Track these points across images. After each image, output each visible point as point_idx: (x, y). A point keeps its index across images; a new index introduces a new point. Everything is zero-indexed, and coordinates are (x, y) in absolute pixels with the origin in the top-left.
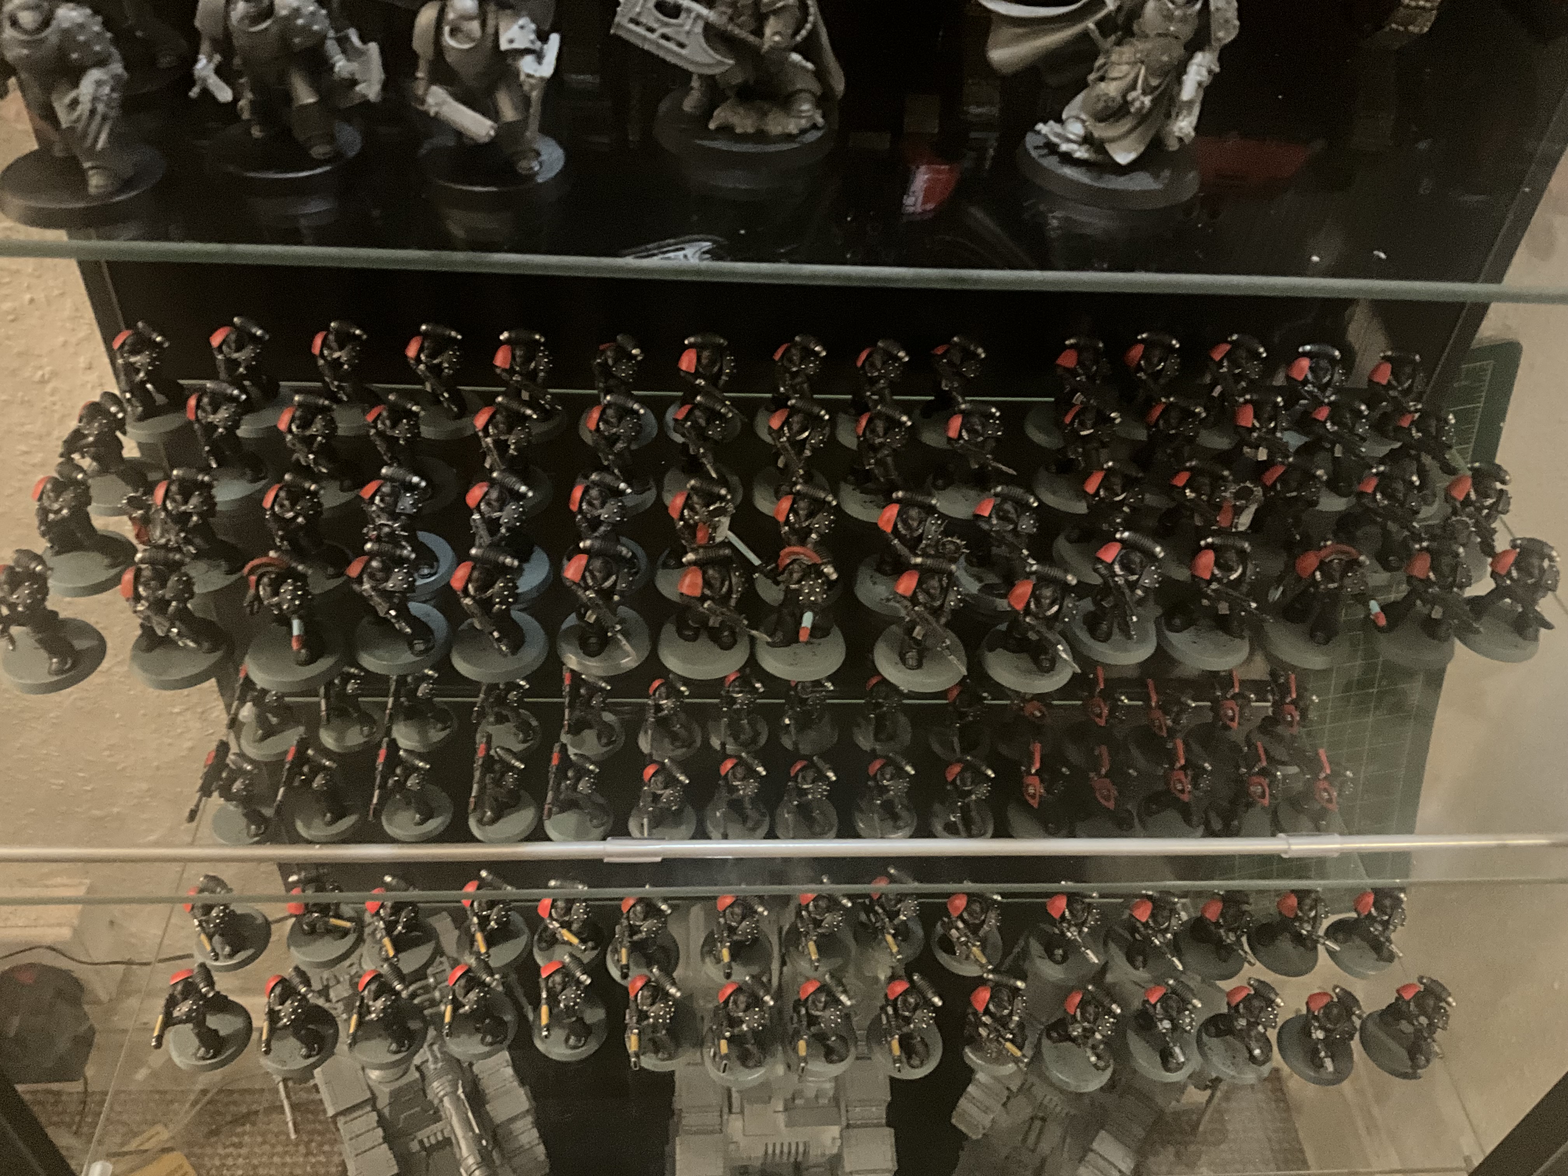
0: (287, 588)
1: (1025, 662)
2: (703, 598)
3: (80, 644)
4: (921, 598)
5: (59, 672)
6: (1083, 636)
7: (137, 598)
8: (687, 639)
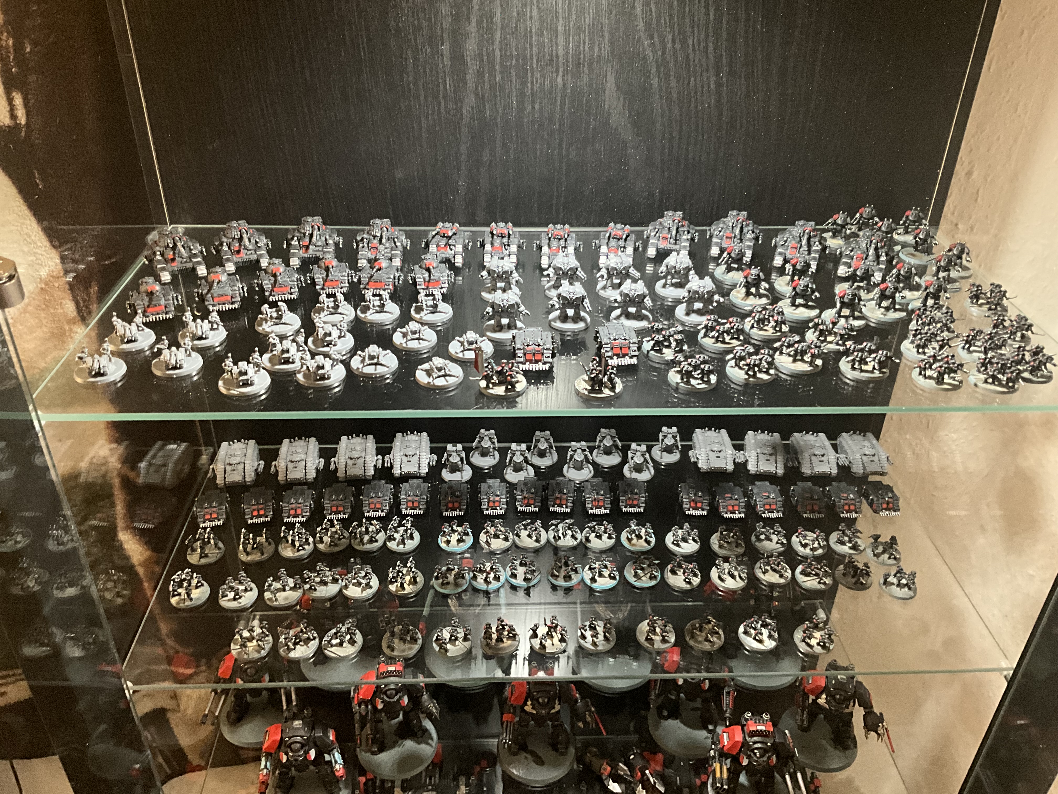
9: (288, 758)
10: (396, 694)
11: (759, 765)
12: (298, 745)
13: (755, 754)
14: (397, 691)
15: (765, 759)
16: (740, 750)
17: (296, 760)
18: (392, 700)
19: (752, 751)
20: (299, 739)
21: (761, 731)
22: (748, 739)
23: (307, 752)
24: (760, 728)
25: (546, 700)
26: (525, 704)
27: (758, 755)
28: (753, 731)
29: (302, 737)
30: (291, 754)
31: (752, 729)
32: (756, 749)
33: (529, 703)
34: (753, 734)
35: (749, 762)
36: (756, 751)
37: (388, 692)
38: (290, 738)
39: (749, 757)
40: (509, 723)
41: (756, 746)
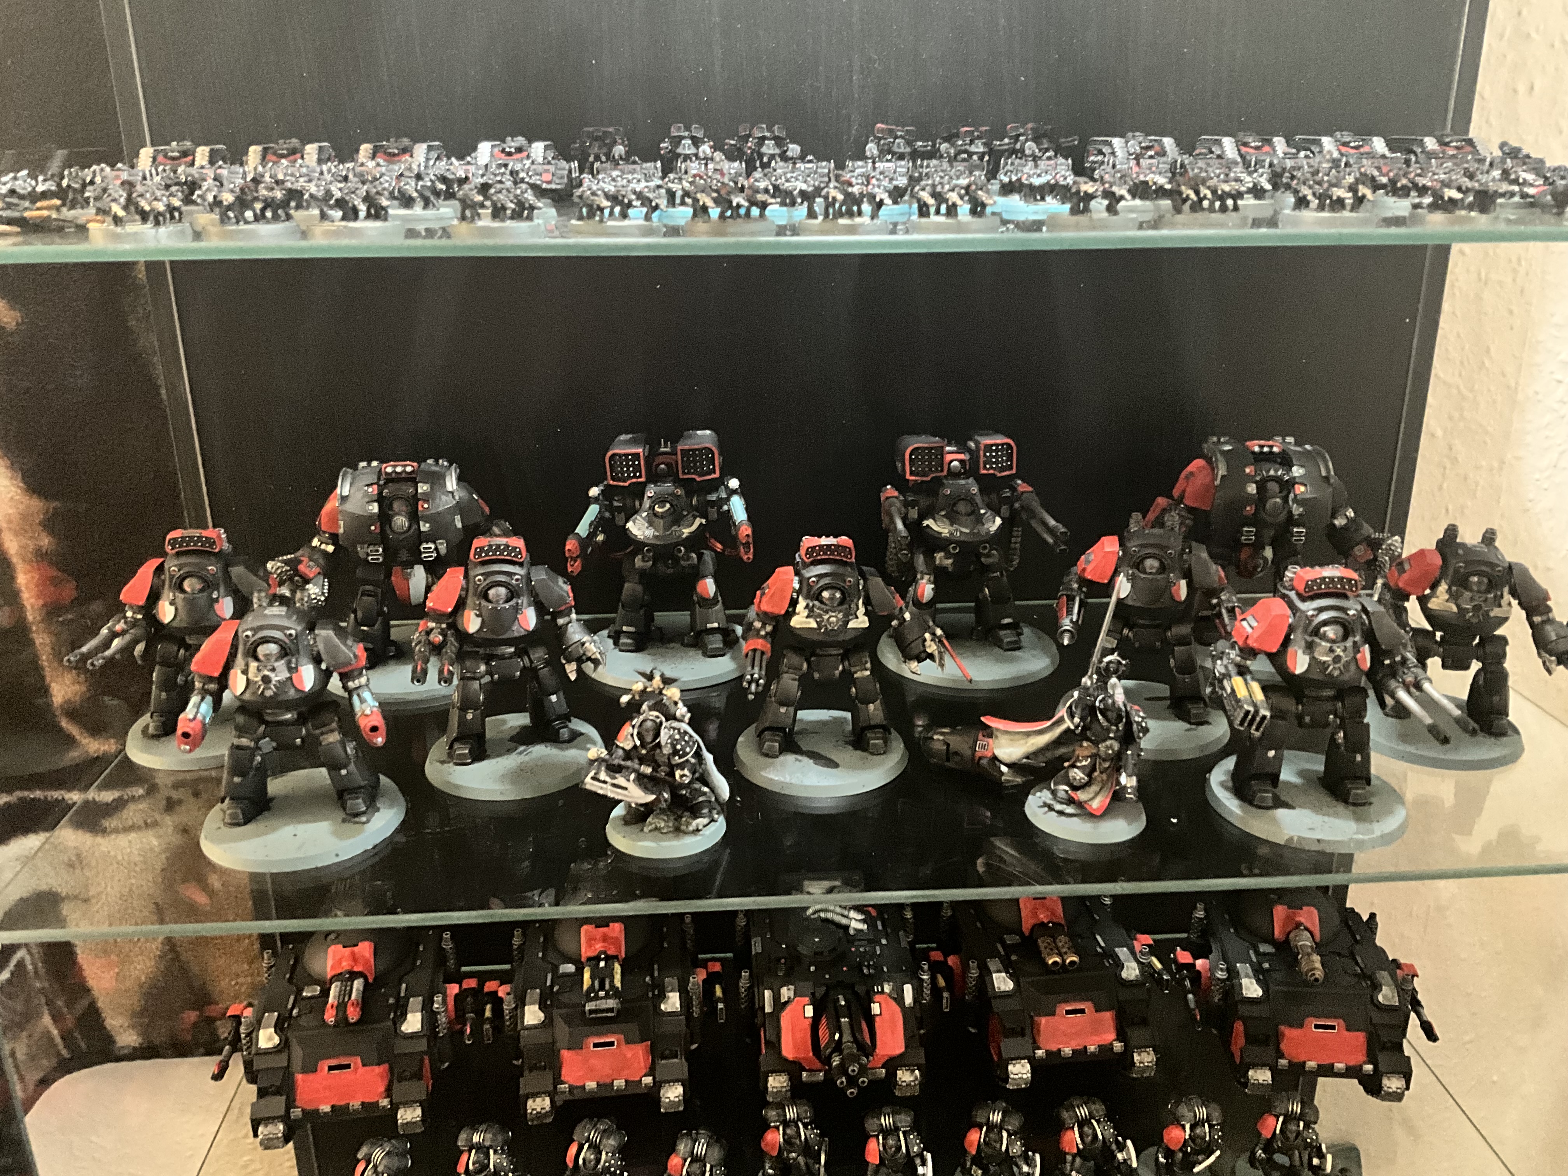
9: (248, 681)
12: (273, 647)
13: (1324, 637)
15: (1349, 644)
16: (1287, 641)
17: (266, 680)
18: (500, 606)
19: (1316, 632)
20: (277, 634)
21: (1332, 579)
23: (292, 667)
24: (1326, 575)
25: (838, 595)
26: (791, 612)
27: (1332, 636)
28: (1314, 583)
29: (283, 630)
30: (254, 666)
31: (1309, 580)
32: (1325, 623)
33: (801, 606)
34: (1311, 592)
35: (1314, 662)
36: (1323, 630)
37: (491, 592)
38: (255, 630)
39: (1310, 647)
40: (758, 654)
41: (1324, 616)
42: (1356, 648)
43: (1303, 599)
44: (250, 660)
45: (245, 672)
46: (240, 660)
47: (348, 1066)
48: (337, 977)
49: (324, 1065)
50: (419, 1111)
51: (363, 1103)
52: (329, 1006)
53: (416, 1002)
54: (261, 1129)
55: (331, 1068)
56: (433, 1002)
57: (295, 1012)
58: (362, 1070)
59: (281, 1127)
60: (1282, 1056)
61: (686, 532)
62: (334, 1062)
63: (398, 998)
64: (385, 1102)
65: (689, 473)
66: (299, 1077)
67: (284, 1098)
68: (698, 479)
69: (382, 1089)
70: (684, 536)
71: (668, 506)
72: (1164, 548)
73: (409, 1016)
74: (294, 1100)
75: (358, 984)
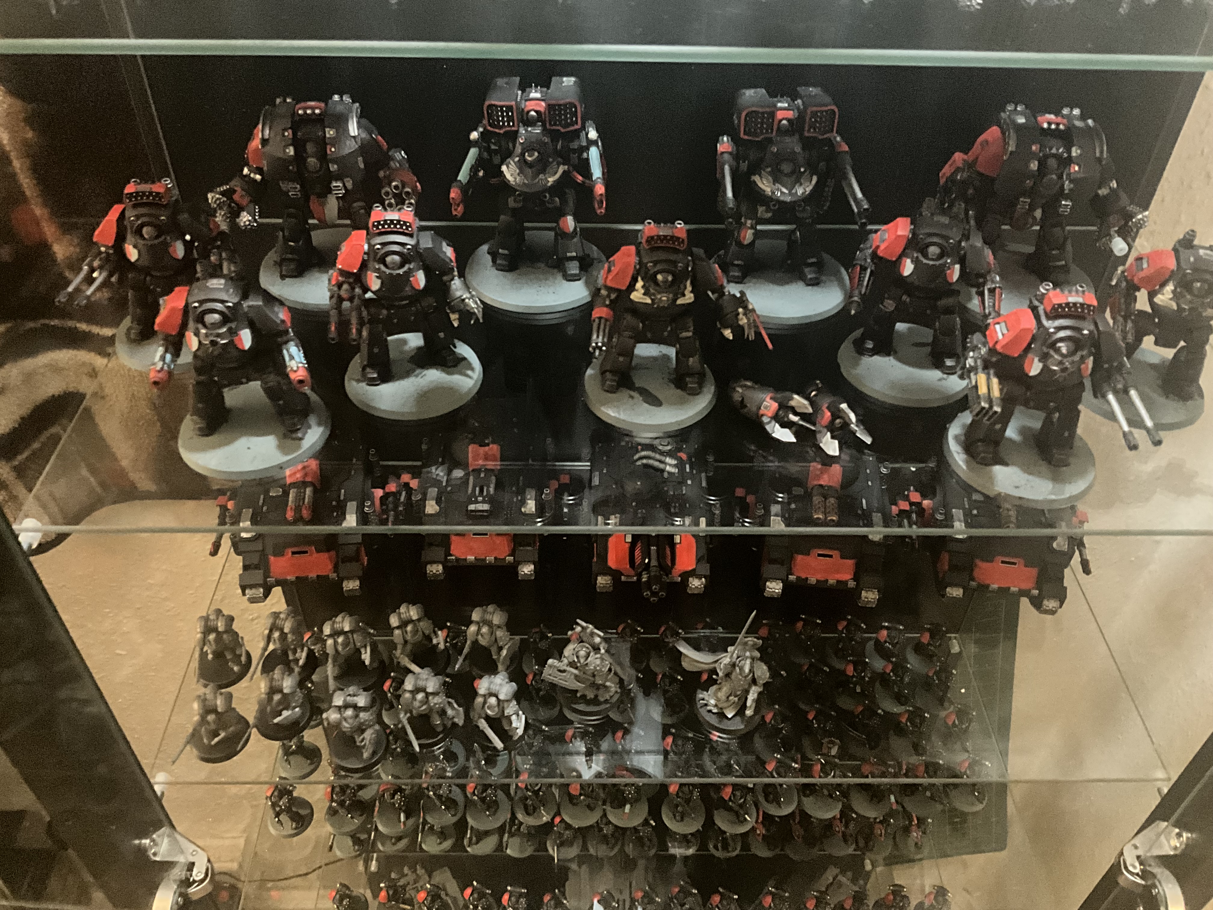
0: (397, 797)
1: (732, 817)
2: (581, 795)
3: (303, 812)
4: (680, 794)
5: (296, 829)
6: (761, 799)
7: (332, 800)
8: (574, 804)
9: (200, 342)
10: (402, 266)
11: (1064, 370)
12: (217, 316)
13: (1058, 351)
14: (405, 259)
15: (1077, 358)
16: (1028, 348)
17: (213, 343)
18: (395, 272)
19: (1053, 345)
20: (219, 306)
21: (1075, 304)
22: (1046, 323)
23: (233, 332)
24: (1071, 299)
25: (670, 278)
26: (631, 287)
27: (1064, 350)
28: (1060, 305)
29: (223, 302)
30: (203, 331)
31: (1056, 301)
32: (1061, 340)
33: (640, 284)
34: (1056, 313)
35: (1045, 369)
36: (1059, 344)
37: (389, 259)
38: (202, 302)
39: (1044, 358)
40: (603, 321)
41: (1062, 334)
42: (1083, 359)
43: (1048, 318)
44: (200, 326)
45: (197, 334)
46: (191, 324)
47: (306, 552)
48: (293, 485)
49: (289, 551)
50: (357, 583)
51: (318, 576)
52: (289, 508)
53: (352, 506)
54: (247, 591)
55: (293, 553)
56: (364, 506)
57: (265, 508)
58: (315, 555)
59: (262, 590)
60: (973, 579)
61: (551, 180)
62: (296, 549)
63: (339, 501)
64: (333, 576)
65: (555, 124)
66: (272, 558)
67: (262, 571)
68: (563, 130)
69: (330, 567)
70: (549, 184)
71: (536, 154)
72: (946, 238)
73: (348, 517)
74: (269, 572)
75: (309, 491)
